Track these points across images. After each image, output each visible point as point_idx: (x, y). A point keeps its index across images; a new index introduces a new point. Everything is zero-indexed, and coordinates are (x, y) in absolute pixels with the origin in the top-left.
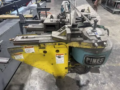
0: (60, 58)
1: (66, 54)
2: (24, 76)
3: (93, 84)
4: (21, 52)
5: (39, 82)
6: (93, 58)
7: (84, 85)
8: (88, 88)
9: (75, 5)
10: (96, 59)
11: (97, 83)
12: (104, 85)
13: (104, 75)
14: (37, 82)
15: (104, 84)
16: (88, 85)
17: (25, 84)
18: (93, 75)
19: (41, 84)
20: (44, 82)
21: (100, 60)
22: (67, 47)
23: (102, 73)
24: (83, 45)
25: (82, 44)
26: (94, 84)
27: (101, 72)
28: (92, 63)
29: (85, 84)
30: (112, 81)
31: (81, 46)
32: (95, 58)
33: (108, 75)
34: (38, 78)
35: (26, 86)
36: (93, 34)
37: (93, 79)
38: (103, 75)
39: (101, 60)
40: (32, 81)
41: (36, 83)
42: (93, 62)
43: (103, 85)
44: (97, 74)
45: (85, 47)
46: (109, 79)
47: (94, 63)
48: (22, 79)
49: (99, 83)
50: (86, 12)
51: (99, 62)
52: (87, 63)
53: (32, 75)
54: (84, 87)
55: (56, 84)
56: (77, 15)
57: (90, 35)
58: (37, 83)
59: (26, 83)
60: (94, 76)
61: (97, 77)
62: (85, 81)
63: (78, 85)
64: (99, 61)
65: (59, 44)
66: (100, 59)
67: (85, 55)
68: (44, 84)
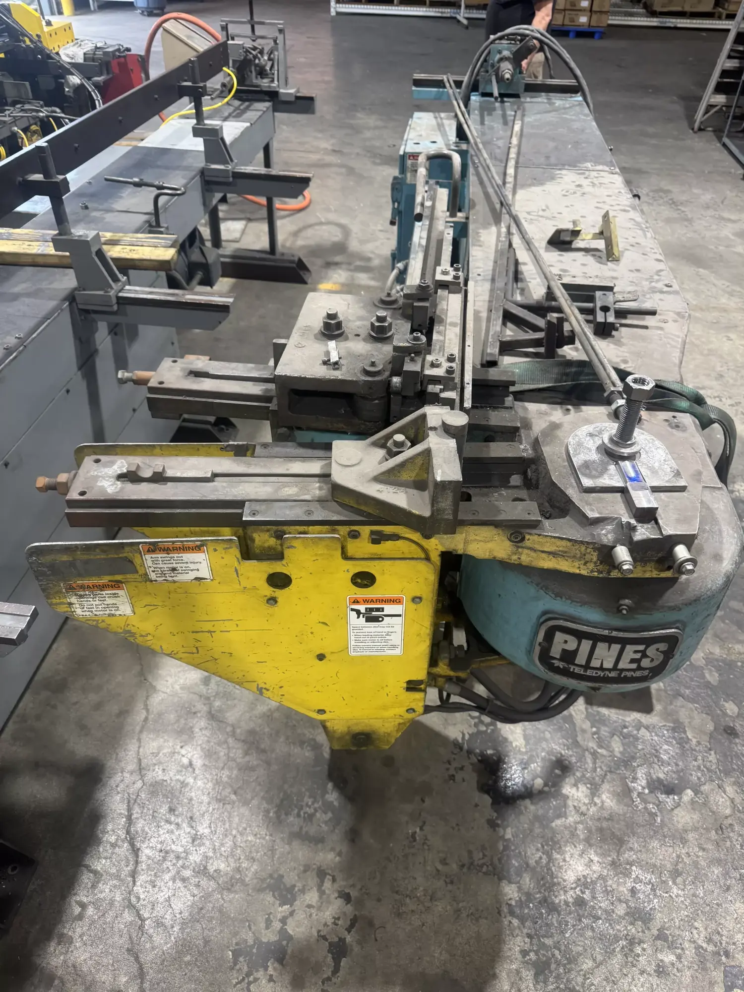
0: (376, 619)
1: (416, 600)
2: (98, 706)
3: (594, 790)
4: (118, 577)
5: (209, 754)
6: (596, 639)
7: (528, 794)
8: (559, 816)
9: (511, 171)
10: (616, 647)
11: (623, 779)
12: (670, 801)
13: (678, 727)
14: (192, 753)
15: (670, 790)
16: (557, 794)
17: (110, 763)
18: (598, 721)
19: (226, 772)
20: (246, 753)
21: (644, 655)
22: (428, 559)
23: (667, 715)
24: (535, 550)
25: (527, 543)
26: (606, 786)
27: (658, 707)
28: (587, 666)
29: (539, 782)
30: (727, 773)
31: (526, 558)
32: (610, 640)
33: (710, 727)
34: (203, 723)
35: (118, 778)
36: (612, 478)
37: (594, 754)
38: (674, 730)
39: (651, 651)
40: (160, 748)
41: (185, 761)
42: (595, 663)
43: (662, 797)
44: (633, 716)
45: (548, 563)
46: (712, 757)
47: (601, 668)
48: (83, 728)
49: (640, 784)
50: (586, 250)
51: (634, 666)
52: (557, 663)
53: (157, 701)
54: (530, 808)
55: (331, 776)
56: (517, 277)
57: (587, 482)
58: (198, 763)
59: (118, 761)
60: (605, 731)
61: (630, 740)
62: (536, 767)
63: (487, 792)
64: (638, 656)
65: (377, 538)
66: (642, 647)
67: (545, 613)
68: (246, 769)
